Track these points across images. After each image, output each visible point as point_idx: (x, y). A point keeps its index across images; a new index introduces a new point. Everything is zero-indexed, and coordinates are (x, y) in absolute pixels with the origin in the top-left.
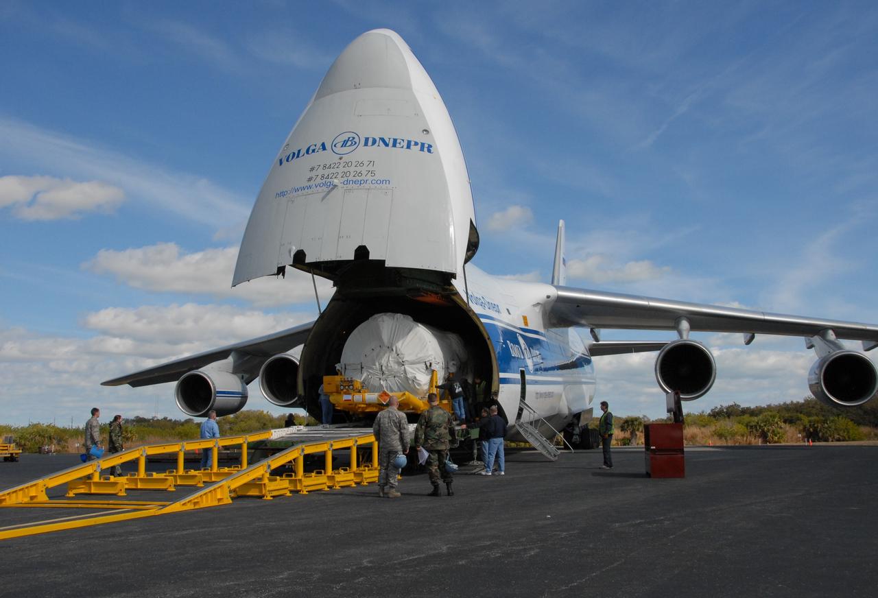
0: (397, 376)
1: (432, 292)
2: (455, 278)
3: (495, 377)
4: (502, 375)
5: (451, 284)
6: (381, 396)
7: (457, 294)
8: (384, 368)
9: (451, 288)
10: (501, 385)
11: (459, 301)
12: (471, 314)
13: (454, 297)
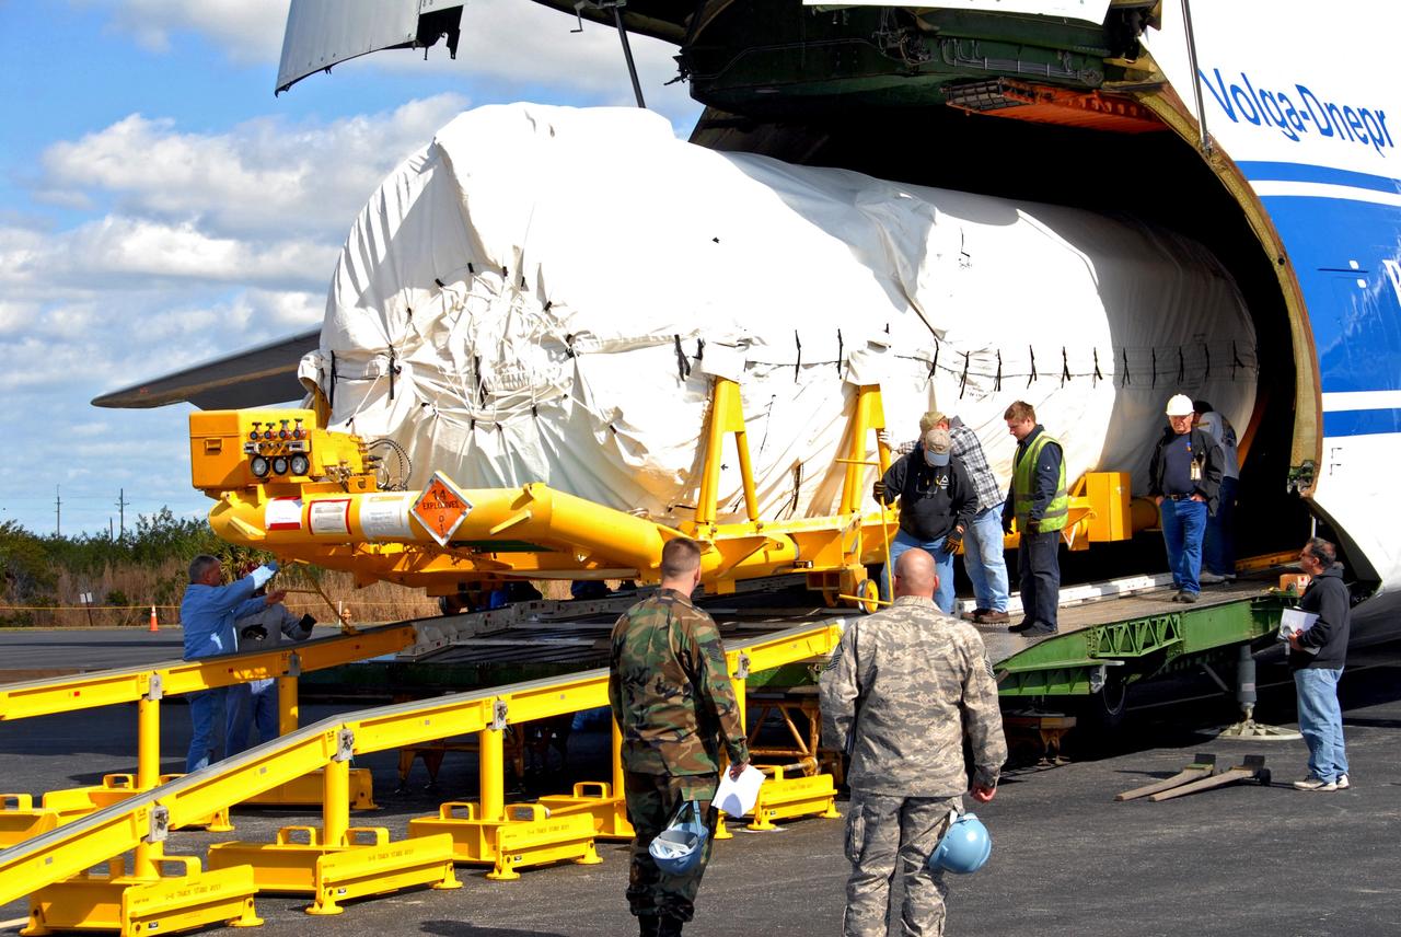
0: (547, 410)
1: (1056, 85)
2: (1157, 25)
3: (1305, 412)
4: (1334, 402)
5: (1137, 51)
6: (423, 506)
7: (1161, 87)
8: (487, 372)
9: (1140, 63)
10: (1329, 443)
11: (1168, 115)
12: (1214, 164)
13: (1149, 101)
